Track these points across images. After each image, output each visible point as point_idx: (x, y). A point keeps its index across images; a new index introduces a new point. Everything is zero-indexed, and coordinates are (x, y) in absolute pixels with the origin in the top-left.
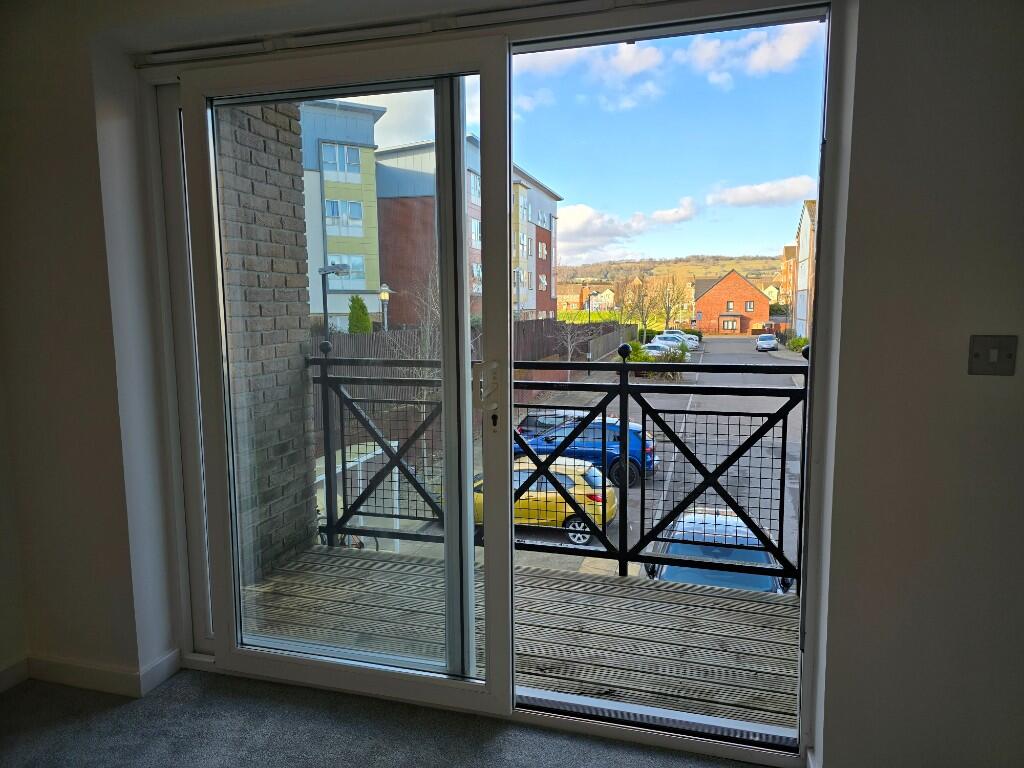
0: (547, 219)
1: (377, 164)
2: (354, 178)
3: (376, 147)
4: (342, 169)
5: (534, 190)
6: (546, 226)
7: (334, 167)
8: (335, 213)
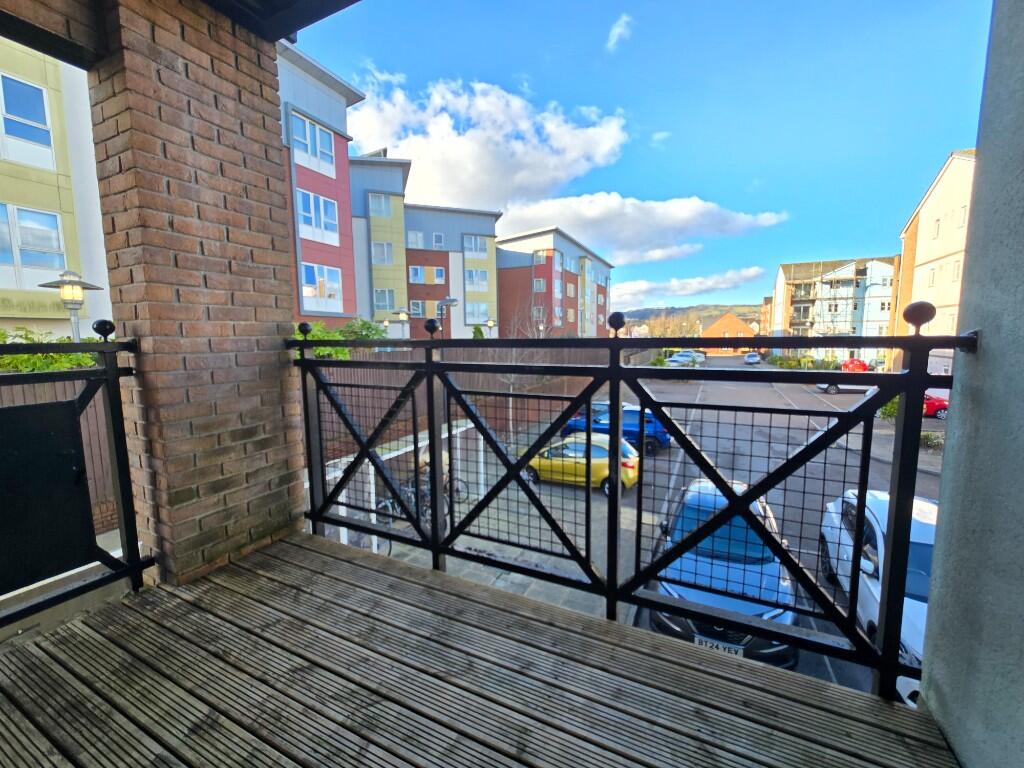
0: (603, 280)
1: (497, 249)
2: (483, 256)
3: (495, 237)
4: (476, 250)
5: (596, 262)
6: (603, 284)
7: (471, 250)
8: (471, 276)
